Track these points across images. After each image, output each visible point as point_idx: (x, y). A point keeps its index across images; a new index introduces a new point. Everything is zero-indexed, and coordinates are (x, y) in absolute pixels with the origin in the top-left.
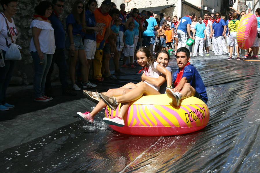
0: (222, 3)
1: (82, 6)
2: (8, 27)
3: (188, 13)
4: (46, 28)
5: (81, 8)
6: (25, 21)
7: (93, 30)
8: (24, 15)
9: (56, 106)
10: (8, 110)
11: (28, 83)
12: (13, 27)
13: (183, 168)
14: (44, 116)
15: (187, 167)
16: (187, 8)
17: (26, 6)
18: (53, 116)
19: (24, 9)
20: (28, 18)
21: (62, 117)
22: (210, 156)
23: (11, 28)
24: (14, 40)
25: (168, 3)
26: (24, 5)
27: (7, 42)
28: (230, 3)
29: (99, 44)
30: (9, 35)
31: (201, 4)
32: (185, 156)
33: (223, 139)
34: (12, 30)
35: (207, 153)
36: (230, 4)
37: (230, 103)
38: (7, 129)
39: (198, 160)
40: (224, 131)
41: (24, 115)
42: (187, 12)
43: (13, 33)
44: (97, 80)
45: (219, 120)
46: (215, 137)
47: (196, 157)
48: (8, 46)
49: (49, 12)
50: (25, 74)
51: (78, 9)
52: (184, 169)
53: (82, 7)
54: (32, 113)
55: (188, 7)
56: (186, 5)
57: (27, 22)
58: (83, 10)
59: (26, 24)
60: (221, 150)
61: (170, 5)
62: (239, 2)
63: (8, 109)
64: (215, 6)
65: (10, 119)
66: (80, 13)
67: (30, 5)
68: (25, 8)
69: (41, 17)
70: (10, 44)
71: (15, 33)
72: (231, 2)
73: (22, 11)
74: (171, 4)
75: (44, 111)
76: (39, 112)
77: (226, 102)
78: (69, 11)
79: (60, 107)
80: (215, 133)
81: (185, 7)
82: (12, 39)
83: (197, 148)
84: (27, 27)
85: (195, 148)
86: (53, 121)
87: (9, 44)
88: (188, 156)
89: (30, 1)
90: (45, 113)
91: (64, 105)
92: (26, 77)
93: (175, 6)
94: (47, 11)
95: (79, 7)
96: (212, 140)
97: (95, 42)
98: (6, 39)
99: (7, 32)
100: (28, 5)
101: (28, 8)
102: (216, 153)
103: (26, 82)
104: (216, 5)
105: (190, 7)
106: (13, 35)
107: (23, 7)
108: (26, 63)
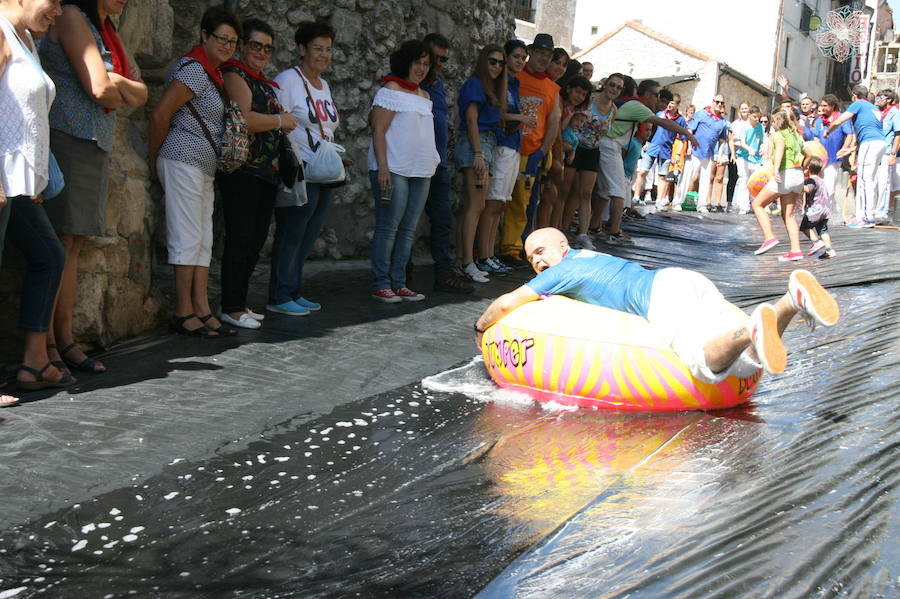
0: (829, 77)
1: (502, 59)
2: (309, 99)
3: (734, 99)
4: (405, 110)
5: (498, 65)
6: (342, 92)
7: (518, 123)
8: (339, 77)
9: (425, 312)
10: (307, 316)
11: (338, 256)
12: (323, 100)
13: (800, 468)
14: (400, 334)
15: (809, 468)
16: (733, 86)
17: (347, 55)
18: (421, 336)
19: (342, 63)
20: (349, 85)
21: (446, 340)
22: (863, 449)
23: (319, 102)
24: (329, 132)
25: (678, 69)
26: (341, 52)
27: (310, 138)
28: (853, 79)
29: (526, 159)
30: (314, 119)
31: (771, 76)
32: (797, 445)
33: (891, 412)
34: (320, 106)
35: (853, 442)
36: (851, 81)
37: (888, 332)
38: (320, 356)
39: (832, 455)
40: (889, 394)
41: (349, 329)
42: (731, 97)
43: (324, 115)
44: (509, 255)
45: (870, 369)
46: (867, 408)
47: (826, 449)
48: (314, 147)
49: (419, 70)
50: (332, 230)
51: (491, 67)
52: (802, 472)
53: (500, 62)
54: (369, 325)
55: (735, 83)
56: (731, 78)
57: (347, 95)
58: (504, 69)
59: (343, 100)
60: (892, 436)
61: (686, 76)
62: (874, 78)
63: (308, 313)
64: (809, 84)
65: (319, 335)
66: (494, 76)
67: (357, 54)
68: (343, 59)
69: (398, 82)
70: (318, 143)
71: (330, 115)
72: (856, 75)
73: (336, 67)
74: (690, 74)
75: (395, 321)
76: (385, 324)
77: (880, 328)
78: (451, 71)
79: (435, 317)
80: (864, 397)
81: (726, 82)
82: (322, 132)
83: (822, 430)
84: (345, 109)
85: (819, 428)
86: (424, 346)
87: (315, 143)
88: (803, 445)
89: (357, 43)
90: (402, 328)
91: (444, 310)
92: (334, 238)
93: (699, 80)
94: (414, 67)
95: (494, 61)
96: (859, 414)
97: (518, 155)
98: (307, 130)
99: (307, 110)
100: (352, 52)
101: (352, 61)
102: (877, 442)
103: (335, 252)
104: (813, 84)
105: (740, 83)
106: (325, 119)
107: (339, 56)
108: (337, 202)
